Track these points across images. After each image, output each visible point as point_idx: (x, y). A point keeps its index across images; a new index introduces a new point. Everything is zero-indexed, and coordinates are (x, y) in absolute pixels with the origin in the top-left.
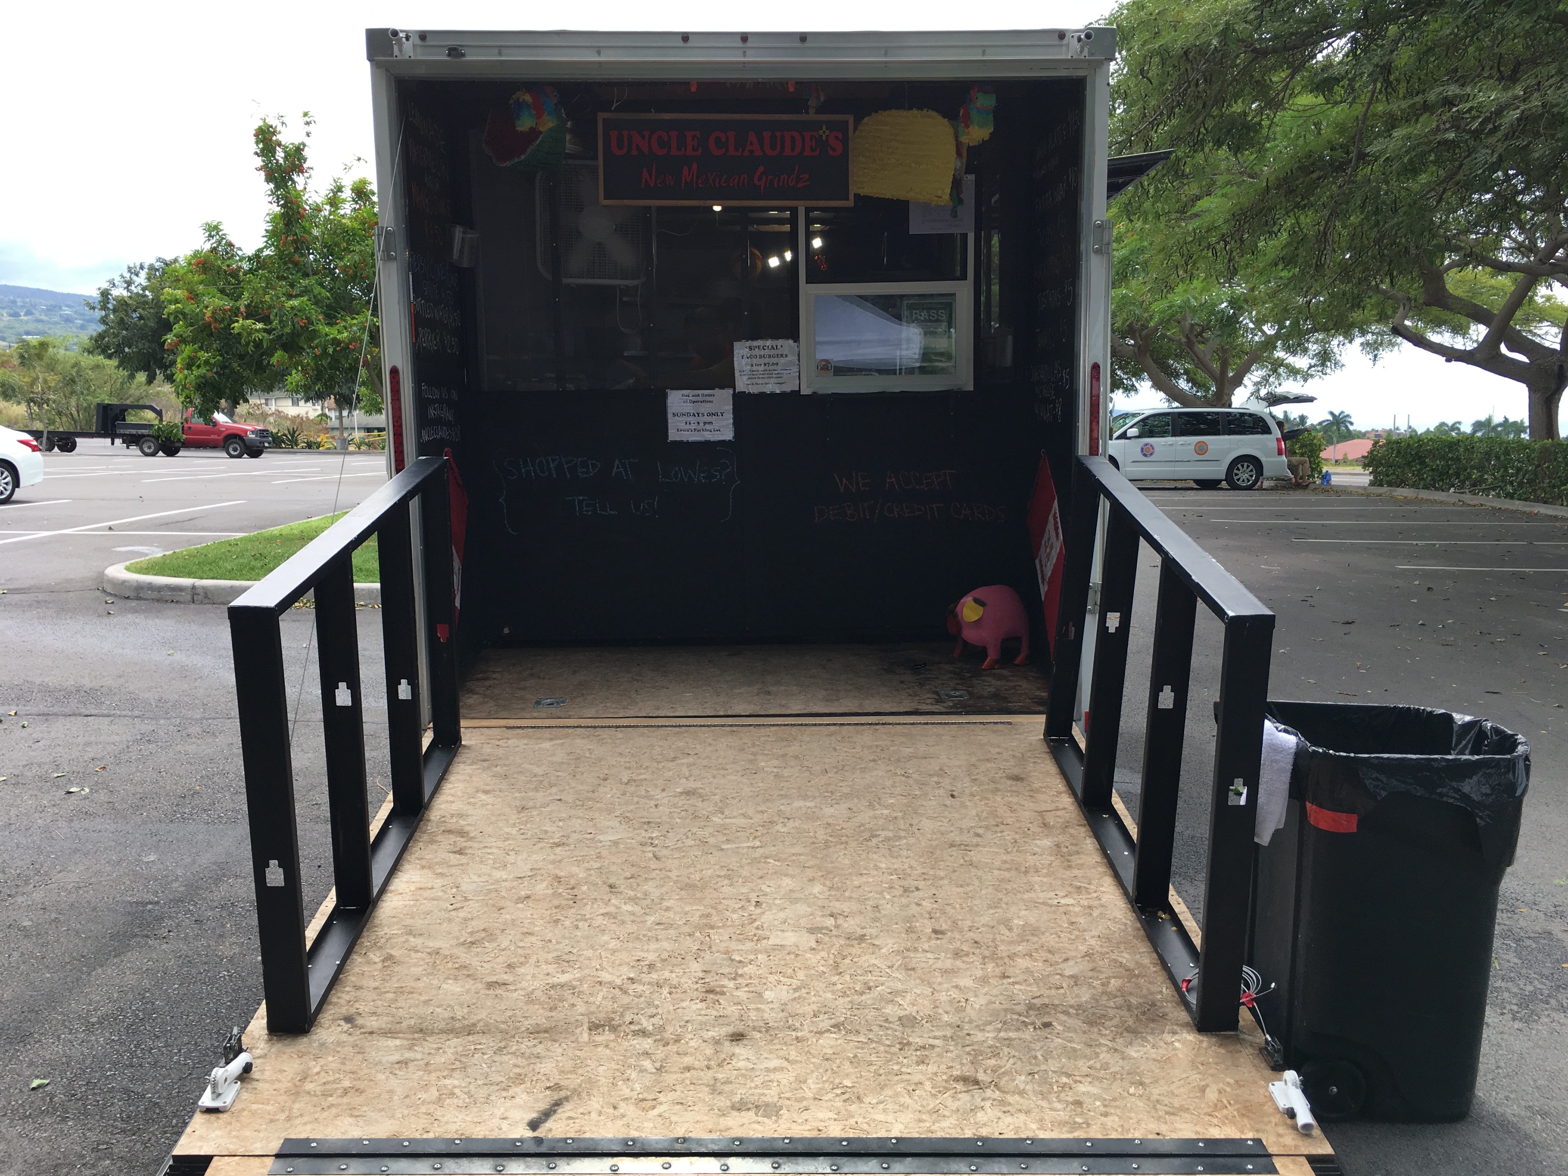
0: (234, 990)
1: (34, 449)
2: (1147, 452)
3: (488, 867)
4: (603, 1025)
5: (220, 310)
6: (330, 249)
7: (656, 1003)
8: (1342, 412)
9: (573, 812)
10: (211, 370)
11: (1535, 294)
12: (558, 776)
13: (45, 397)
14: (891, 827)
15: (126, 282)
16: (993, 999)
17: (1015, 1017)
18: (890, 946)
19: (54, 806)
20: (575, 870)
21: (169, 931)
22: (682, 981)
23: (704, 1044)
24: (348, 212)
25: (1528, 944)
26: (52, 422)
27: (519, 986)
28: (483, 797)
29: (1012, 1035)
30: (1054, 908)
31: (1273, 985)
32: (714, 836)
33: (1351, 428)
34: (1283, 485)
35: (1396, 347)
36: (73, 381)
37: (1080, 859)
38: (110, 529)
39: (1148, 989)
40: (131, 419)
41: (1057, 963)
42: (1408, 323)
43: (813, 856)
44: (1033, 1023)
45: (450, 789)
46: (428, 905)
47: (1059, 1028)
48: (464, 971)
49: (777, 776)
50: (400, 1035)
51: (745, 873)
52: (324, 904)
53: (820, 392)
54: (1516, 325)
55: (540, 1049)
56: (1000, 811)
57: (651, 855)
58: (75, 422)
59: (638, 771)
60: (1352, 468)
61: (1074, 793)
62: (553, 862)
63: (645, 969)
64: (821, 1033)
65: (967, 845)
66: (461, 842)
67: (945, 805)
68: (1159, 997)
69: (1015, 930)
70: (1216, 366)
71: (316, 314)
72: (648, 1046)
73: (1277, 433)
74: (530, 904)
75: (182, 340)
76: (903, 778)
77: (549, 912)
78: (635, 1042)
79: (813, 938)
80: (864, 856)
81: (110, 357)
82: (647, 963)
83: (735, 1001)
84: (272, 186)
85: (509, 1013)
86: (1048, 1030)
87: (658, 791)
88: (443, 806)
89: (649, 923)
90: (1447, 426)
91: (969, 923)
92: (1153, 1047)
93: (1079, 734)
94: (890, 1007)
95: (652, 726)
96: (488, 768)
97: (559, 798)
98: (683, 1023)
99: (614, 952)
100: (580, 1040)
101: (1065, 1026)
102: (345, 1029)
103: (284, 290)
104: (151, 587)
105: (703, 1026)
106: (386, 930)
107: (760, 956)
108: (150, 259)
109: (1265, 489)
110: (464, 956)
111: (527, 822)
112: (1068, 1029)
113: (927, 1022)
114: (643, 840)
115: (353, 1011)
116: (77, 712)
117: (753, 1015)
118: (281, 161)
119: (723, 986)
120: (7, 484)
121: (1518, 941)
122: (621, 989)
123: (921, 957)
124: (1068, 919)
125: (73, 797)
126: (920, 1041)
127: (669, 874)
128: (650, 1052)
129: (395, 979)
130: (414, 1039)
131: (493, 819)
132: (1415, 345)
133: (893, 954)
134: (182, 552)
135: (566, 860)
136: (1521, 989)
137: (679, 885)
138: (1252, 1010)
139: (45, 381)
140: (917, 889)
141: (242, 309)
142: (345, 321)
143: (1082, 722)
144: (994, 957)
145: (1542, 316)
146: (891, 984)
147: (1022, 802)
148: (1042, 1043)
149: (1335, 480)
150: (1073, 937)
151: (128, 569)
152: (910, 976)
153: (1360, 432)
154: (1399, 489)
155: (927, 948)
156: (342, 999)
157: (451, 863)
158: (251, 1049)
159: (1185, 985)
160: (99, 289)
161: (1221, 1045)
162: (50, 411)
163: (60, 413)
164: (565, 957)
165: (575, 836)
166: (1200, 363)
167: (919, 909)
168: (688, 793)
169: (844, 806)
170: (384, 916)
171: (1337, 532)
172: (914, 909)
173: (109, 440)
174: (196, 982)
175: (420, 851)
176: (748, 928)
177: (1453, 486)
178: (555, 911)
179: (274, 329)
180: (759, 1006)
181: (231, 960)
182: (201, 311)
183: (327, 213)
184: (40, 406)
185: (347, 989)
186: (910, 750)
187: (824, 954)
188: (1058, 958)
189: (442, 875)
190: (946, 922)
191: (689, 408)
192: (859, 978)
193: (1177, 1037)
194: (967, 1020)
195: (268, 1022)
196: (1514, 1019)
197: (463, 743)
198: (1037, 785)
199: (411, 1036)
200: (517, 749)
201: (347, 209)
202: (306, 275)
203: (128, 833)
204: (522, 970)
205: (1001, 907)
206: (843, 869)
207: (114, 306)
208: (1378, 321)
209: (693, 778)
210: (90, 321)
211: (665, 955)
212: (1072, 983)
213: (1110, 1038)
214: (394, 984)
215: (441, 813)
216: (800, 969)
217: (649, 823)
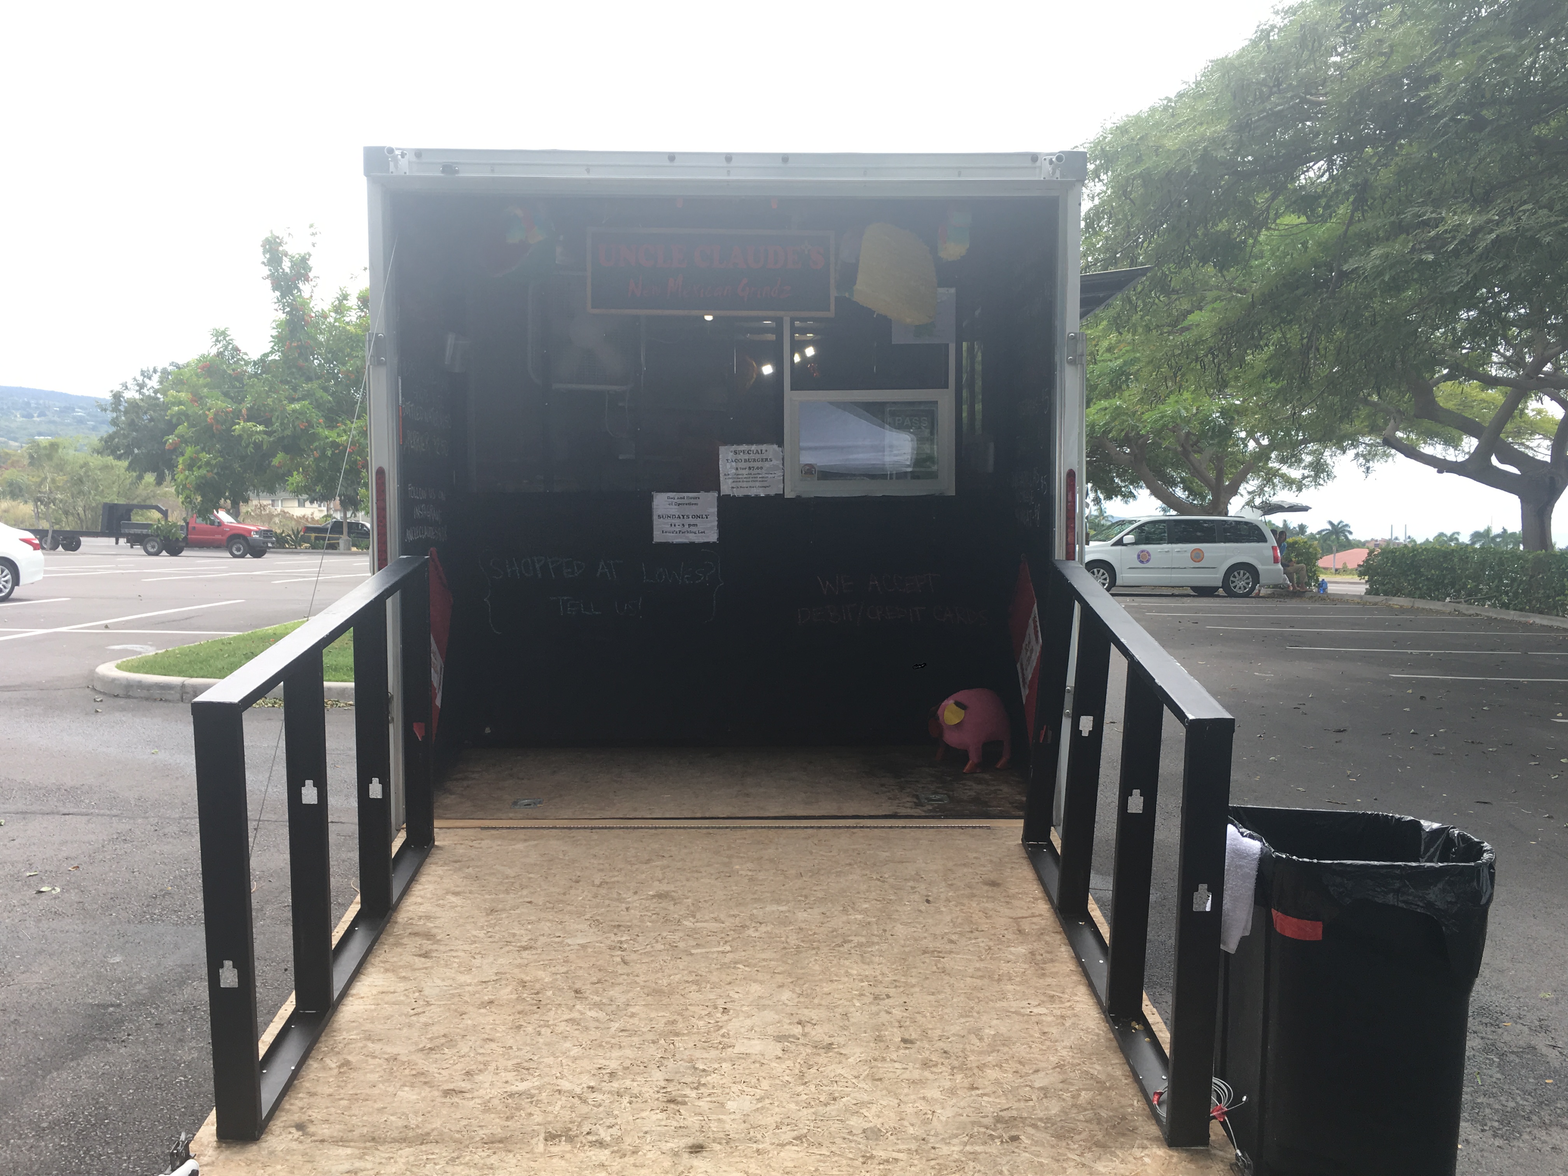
0: (189, 1097)
1: (36, 547)
2: (1143, 558)
3: (453, 971)
4: (560, 1136)
5: (223, 411)
6: (335, 354)
7: (616, 1112)
8: (1341, 522)
9: (543, 915)
10: (212, 471)
11: (1526, 407)
12: (530, 878)
13: (52, 496)
14: (864, 933)
15: (138, 385)
16: (961, 1111)
17: (983, 1130)
18: (858, 1054)
19: (24, 905)
20: (541, 974)
21: (129, 1035)
22: (644, 1090)
23: (663, 1156)
24: (354, 319)
25: (1511, 1059)
26: (58, 521)
27: (476, 1094)
28: (453, 899)
29: (978, 1148)
30: (1026, 1017)
31: (1244, 1098)
32: (684, 940)
33: (1350, 537)
34: (1280, 592)
35: (1391, 458)
36: (81, 481)
37: (1055, 967)
38: (107, 627)
39: (1119, 1102)
40: (137, 518)
41: (1027, 1074)
42: (1399, 434)
43: (783, 962)
44: (1000, 1137)
45: (420, 890)
46: (388, 1010)
47: (1026, 1141)
48: (421, 1078)
49: (751, 879)
50: (352, 1144)
51: (714, 978)
52: (284, 1007)
53: (805, 496)
54: (1508, 437)
55: (493, 1160)
56: (975, 917)
57: (619, 959)
58: (82, 521)
59: (611, 874)
60: (1350, 577)
61: (1050, 899)
62: (519, 966)
63: (606, 1078)
64: (783, 1145)
65: (940, 952)
66: (427, 945)
67: (920, 911)
68: (1130, 1110)
69: (986, 1040)
70: (1212, 475)
71: (316, 417)
72: (604, 1158)
73: (1272, 541)
74: (493, 1009)
75: (184, 440)
76: (879, 883)
77: (511, 1018)
78: (592, 1153)
79: (779, 1046)
80: (835, 962)
81: (119, 458)
82: (608, 1071)
83: (697, 1111)
84: (278, 294)
85: (464, 1122)
86: (1015, 1144)
87: (630, 893)
88: (411, 908)
89: (613, 1029)
90: (1446, 536)
91: (938, 1032)
92: (1122, 1162)
93: (1056, 838)
94: (855, 1118)
95: (627, 828)
96: (460, 869)
97: (529, 900)
98: (641, 1134)
99: (575, 1059)
100: (536, 1150)
101: (1033, 1140)
102: (296, 1136)
103: (287, 393)
104: (140, 685)
105: (663, 1137)
106: (345, 1034)
107: (724, 1065)
108: (163, 363)
109: (1262, 597)
110: (422, 1063)
111: (495, 925)
112: (1036, 1143)
113: (891, 1135)
114: (613, 944)
115: (305, 1118)
116: (55, 811)
117: (714, 1126)
118: (287, 270)
119: (685, 1096)
120: (6, 582)
121: (1502, 1056)
122: (580, 1098)
123: (889, 1067)
124: (1040, 1029)
125: (43, 896)
126: (883, 1155)
127: (636, 978)
128: (606, 1163)
129: (350, 1086)
130: (365, 1148)
131: (461, 921)
132: (1407, 456)
133: (860, 1064)
134: (174, 651)
135: (532, 964)
136: (1503, 1105)
137: (646, 991)
138: (1223, 1124)
139: (53, 481)
140: (888, 997)
141: (244, 411)
142: (346, 425)
143: (1060, 828)
144: (963, 1068)
145: (1533, 429)
146: (857, 1095)
147: (998, 909)
148: (1009, 1158)
149: (1331, 589)
150: (1044, 1048)
151: (119, 667)
152: (877, 1086)
153: (1360, 542)
154: (1396, 598)
155: (895, 1058)
156: (295, 1105)
157: (416, 967)
158: (199, 1156)
159: (1156, 1097)
160: (112, 391)
161: (1191, 1161)
162: (57, 511)
163: (66, 513)
164: (525, 1064)
165: (542, 940)
166: (1196, 472)
167: (888, 1017)
168: (660, 896)
169: (816, 911)
170: (343, 1021)
171: (1333, 640)
172: (884, 1017)
173: (113, 540)
174: (151, 1087)
175: (386, 954)
176: (714, 1035)
177: (1449, 595)
178: (518, 1016)
179: (275, 432)
180: (721, 1117)
181: (188, 1065)
182: (204, 413)
183: (332, 320)
184: (47, 505)
185: (301, 1095)
186: (887, 854)
187: (790, 1063)
188: (1027, 1069)
189: (405, 978)
190: (915, 1030)
191: (674, 510)
192: (824, 1088)
193: (1147, 1152)
194: (932, 1133)
195: (217, 1128)
196: (1495, 1136)
197: (436, 843)
198: (1013, 890)
199: (362, 1145)
200: (491, 850)
201: (353, 316)
202: (309, 379)
203: (95, 933)
204: (479, 1078)
205: (972, 1016)
206: (813, 975)
207: (125, 407)
208: (1370, 433)
209: (666, 881)
210: (103, 422)
211: (627, 1063)
212: (1042, 1095)
213: (1078, 1152)
214: (349, 1090)
215: (410, 915)
216: (765, 1078)
217: (619, 926)
